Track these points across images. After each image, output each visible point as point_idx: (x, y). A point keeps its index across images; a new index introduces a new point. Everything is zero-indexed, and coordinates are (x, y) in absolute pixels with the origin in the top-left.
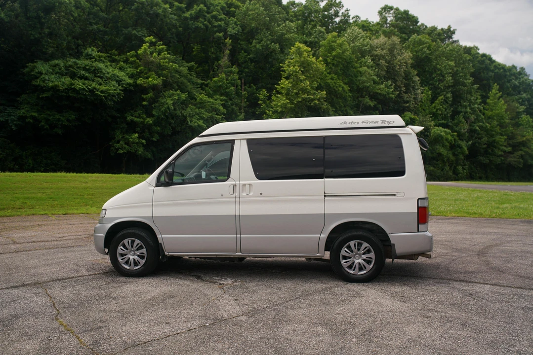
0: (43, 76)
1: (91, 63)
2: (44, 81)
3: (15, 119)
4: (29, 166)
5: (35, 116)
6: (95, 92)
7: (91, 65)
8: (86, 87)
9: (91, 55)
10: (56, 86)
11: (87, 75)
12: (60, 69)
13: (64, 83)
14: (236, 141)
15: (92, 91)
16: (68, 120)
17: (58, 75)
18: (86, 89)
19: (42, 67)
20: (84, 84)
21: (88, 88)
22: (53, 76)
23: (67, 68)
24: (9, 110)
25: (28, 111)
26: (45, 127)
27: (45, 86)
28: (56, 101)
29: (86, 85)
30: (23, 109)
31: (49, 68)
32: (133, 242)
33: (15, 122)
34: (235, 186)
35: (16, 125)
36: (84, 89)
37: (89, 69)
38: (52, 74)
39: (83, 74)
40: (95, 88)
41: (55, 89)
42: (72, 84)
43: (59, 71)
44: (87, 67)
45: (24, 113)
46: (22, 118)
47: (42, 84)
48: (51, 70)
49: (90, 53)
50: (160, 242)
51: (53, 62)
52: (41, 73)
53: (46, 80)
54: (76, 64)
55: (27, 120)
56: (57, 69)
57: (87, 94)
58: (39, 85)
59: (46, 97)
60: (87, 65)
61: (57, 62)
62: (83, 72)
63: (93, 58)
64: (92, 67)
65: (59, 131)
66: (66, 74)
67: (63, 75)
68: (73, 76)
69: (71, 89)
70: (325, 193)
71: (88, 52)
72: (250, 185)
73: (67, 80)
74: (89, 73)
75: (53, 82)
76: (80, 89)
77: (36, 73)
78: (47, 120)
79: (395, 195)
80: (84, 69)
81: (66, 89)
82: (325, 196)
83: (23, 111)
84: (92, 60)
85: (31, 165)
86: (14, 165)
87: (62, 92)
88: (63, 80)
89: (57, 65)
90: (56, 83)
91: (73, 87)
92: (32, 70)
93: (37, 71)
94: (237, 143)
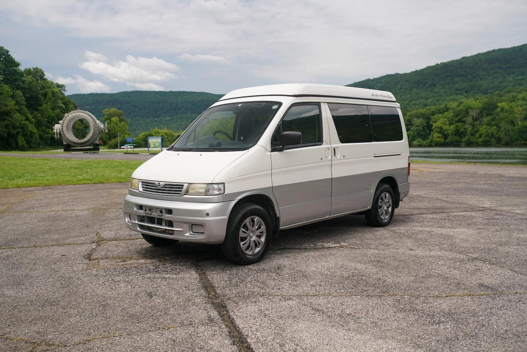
14: (321, 103)
32: (253, 221)
34: (328, 148)
50: (277, 216)
70: (374, 154)
72: (338, 148)
79: (400, 155)
82: (374, 157)
94: (322, 105)
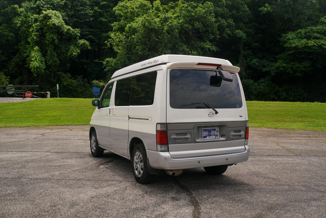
0: (290, 41)
1: (322, 27)
2: (290, 44)
3: (274, 69)
4: (283, 97)
5: (284, 66)
6: (322, 46)
7: (322, 28)
8: (317, 44)
9: (324, 22)
10: (297, 46)
11: (318, 36)
12: (301, 35)
13: (302, 43)
15: (320, 46)
16: (305, 67)
17: (299, 39)
18: (316, 45)
19: (290, 35)
20: (315, 42)
21: (318, 45)
22: (296, 40)
23: (305, 34)
24: (272, 64)
25: (281, 63)
26: (290, 72)
27: (290, 47)
28: (297, 56)
29: (317, 43)
30: (279, 62)
31: (295, 35)
33: (274, 71)
34: (110, 109)
35: (275, 72)
36: (315, 46)
37: (321, 32)
38: (296, 39)
39: (316, 36)
40: (323, 44)
41: (296, 48)
42: (307, 43)
43: (300, 36)
44: (319, 31)
45: (278, 65)
46: (278, 68)
47: (289, 46)
48: (296, 37)
49: (323, 20)
51: (298, 31)
52: (289, 39)
53: (292, 43)
54: (312, 30)
55: (280, 69)
56: (299, 35)
57: (317, 48)
58: (287, 47)
59: (291, 53)
60: (319, 29)
61: (300, 30)
62: (316, 34)
63: (324, 24)
64: (323, 30)
65: (299, 74)
66: (305, 38)
67: (303, 39)
68: (309, 38)
69: (306, 47)
70: (129, 116)
71: (321, 21)
73: (304, 41)
74: (321, 34)
75: (295, 43)
76: (312, 46)
77: (287, 39)
78: (292, 68)
79: (148, 119)
80: (318, 32)
81: (303, 47)
82: (129, 118)
83: (278, 64)
84: (324, 25)
85: (285, 96)
86: (275, 96)
87: (300, 49)
88: (302, 41)
89: (300, 32)
90: (297, 44)
91: (307, 45)
92: (285, 38)
93: (287, 38)
